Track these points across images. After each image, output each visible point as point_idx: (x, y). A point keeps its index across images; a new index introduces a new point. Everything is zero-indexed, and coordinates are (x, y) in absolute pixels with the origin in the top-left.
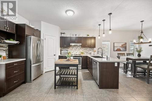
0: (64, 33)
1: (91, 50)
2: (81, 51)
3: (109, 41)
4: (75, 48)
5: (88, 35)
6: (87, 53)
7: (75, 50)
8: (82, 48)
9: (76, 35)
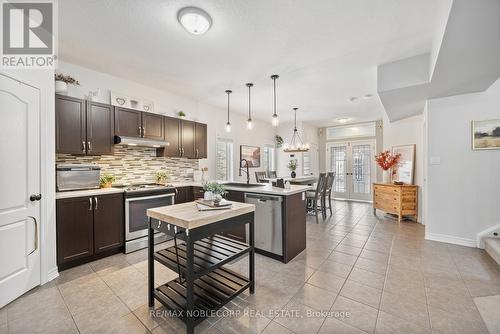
0: (69, 80)
1: (190, 165)
2: (158, 169)
3: (232, 141)
4: (129, 157)
5: (181, 114)
6: (178, 175)
7: (132, 166)
8: (158, 159)
9: (134, 103)
